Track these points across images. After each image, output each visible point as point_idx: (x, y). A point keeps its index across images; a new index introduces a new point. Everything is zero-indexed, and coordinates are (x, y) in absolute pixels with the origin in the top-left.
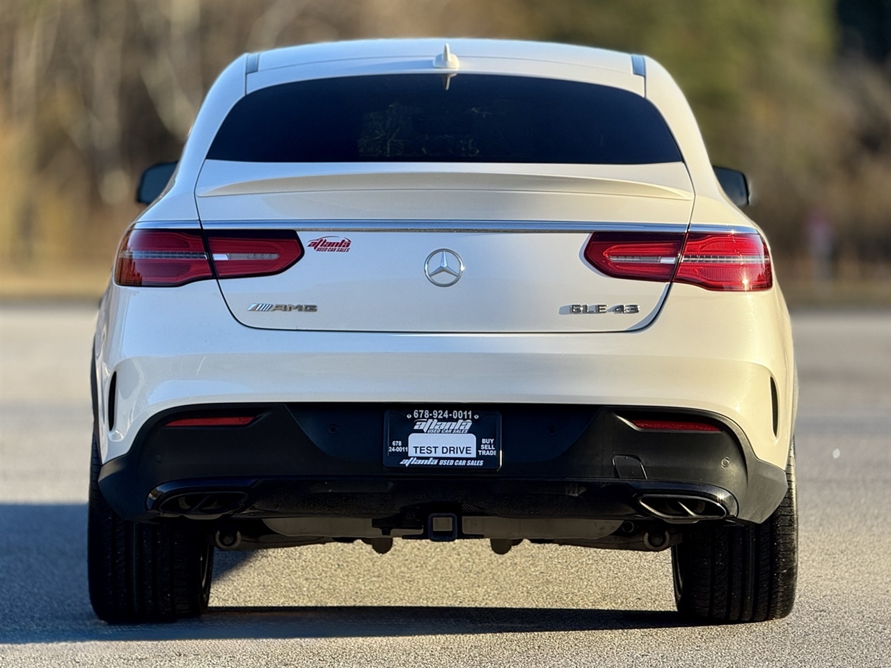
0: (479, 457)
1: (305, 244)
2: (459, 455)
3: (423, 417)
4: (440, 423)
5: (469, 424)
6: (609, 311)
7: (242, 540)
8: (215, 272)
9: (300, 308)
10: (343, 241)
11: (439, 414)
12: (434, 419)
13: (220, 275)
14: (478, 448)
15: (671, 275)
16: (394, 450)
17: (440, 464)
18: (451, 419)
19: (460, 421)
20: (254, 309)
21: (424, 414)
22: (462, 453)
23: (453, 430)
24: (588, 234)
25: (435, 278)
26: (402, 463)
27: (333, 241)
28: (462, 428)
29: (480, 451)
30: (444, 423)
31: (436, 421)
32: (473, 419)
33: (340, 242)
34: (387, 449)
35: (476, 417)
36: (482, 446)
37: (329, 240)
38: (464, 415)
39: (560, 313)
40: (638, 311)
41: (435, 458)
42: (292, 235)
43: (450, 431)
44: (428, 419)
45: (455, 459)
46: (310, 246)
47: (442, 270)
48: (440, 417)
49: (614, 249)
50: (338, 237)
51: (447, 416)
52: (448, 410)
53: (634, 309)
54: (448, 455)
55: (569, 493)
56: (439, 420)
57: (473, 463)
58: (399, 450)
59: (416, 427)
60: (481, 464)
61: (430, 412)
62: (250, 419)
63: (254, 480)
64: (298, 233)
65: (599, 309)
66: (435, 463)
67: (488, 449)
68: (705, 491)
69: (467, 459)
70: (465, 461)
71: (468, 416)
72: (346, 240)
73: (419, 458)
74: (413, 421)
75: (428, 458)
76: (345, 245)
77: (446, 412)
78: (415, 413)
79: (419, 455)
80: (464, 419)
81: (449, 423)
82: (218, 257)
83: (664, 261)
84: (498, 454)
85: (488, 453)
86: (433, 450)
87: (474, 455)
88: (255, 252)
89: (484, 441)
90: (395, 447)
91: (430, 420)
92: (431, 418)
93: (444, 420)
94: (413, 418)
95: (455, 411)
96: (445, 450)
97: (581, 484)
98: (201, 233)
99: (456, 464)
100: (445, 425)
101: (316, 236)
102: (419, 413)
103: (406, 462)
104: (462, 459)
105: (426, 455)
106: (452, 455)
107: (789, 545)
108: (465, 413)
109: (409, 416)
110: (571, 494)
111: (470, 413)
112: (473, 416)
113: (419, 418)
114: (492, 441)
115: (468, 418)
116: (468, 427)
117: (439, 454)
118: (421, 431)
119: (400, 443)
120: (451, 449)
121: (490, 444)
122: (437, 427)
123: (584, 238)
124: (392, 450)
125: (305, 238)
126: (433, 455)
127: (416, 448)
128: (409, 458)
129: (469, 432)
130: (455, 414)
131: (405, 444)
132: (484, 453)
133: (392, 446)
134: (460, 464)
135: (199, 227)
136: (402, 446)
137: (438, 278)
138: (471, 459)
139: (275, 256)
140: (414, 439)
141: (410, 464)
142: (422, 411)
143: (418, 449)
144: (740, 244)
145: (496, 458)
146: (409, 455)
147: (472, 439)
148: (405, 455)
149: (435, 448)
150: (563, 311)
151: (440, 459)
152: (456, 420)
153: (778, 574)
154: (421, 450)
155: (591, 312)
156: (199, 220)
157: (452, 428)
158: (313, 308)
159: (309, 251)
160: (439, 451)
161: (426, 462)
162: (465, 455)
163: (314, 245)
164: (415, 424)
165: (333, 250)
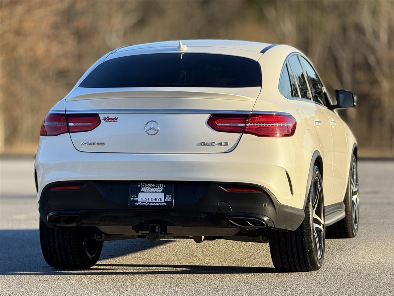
0: (165, 202)
1: (101, 119)
2: (158, 201)
3: (144, 186)
4: (150, 189)
5: (162, 189)
6: (217, 145)
7: (104, 237)
8: (69, 130)
9: (99, 144)
10: (115, 118)
11: (150, 185)
12: (148, 187)
13: (71, 131)
14: (165, 198)
15: (242, 131)
16: (133, 199)
17: (150, 204)
18: (155, 187)
19: (158, 188)
20: (82, 144)
21: (145, 185)
22: (158, 200)
23: (155, 191)
24: (209, 115)
25: (148, 132)
26: (135, 204)
27: (111, 118)
28: (159, 190)
29: (165, 200)
30: (152, 189)
31: (149, 188)
32: (163, 187)
33: (114, 118)
34: (130, 198)
35: (165, 186)
36: (166, 197)
38: (160, 186)
39: (197, 146)
40: (228, 145)
41: (148, 202)
42: (97, 116)
43: (154, 192)
44: (146, 187)
45: (155, 203)
46: (103, 120)
47: (151, 129)
48: (151, 186)
49: (220, 120)
50: (113, 116)
51: (153, 186)
52: (154, 183)
53: (226, 144)
54: (153, 201)
55: (201, 216)
56: (150, 187)
57: (162, 204)
58: (135, 199)
59: (142, 190)
60: (166, 205)
61: (147, 184)
62: (80, 187)
63: (82, 211)
64: (99, 115)
65: (212, 144)
66: (148, 204)
67: (169, 199)
68: (256, 216)
70: (159, 204)
71: (161, 186)
72: (116, 118)
73: (142, 202)
74: (141, 188)
75: (145, 202)
76: (115, 119)
77: (153, 184)
78: (141, 185)
79: (142, 201)
80: (160, 187)
81: (154, 189)
82: (71, 124)
83: (240, 125)
84: (172, 200)
85: (168, 200)
86: (148, 199)
87: (163, 201)
88: (83, 122)
89: (167, 196)
90: (133, 198)
91: (147, 188)
92: (147, 186)
93: (152, 187)
95: (157, 184)
96: (152, 199)
97: (206, 213)
98: (65, 115)
99: (156, 205)
100: (153, 189)
101: (106, 116)
102: (143, 185)
103: (137, 204)
104: (158, 203)
105: (145, 201)
106: (155, 201)
107: (309, 240)
108: (160, 185)
109: (139, 186)
110: (201, 217)
111: (162, 185)
112: (163, 186)
113: (143, 186)
114: (170, 196)
115: (161, 187)
116: (161, 190)
117: (150, 201)
118: (143, 192)
119: (135, 196)
120: (154, 199)
121: (170, 197)
122: (150, 190)
123: (208, 116)
125: (102, 117)
126: (147, 201)
127: (141, 198)
128: (138, 202)
129: (162, 192)
131: (137, 197)
132: (167, 200)
133: (132, 198)
134: (157, 204)
135: (65, 113)
136: (136, 198)
137: (150, 132)
138: (162, 203)
139: (90, 124)
140: (140, 195)
141: (138, 205)
142: (144, 184)
143: (142, 199)
145: (171, 202)
146: (139, 201)
147: (163, 194)
148: (137, 201)
149: (149, 198)
150: (198, 145)
151: (150, 202)
152: (157, 187)
153: (306, 252)
154: (143, 199)
155: (209, 145)
156: (65, 110)
157: (155, 190)
158: (103, 144)
159: (102, 121)
160: (150, 199)
161: (145, 204)
162: (159, 201)
163: (105, 119)
164: (141, 189)
165: (111, 121)
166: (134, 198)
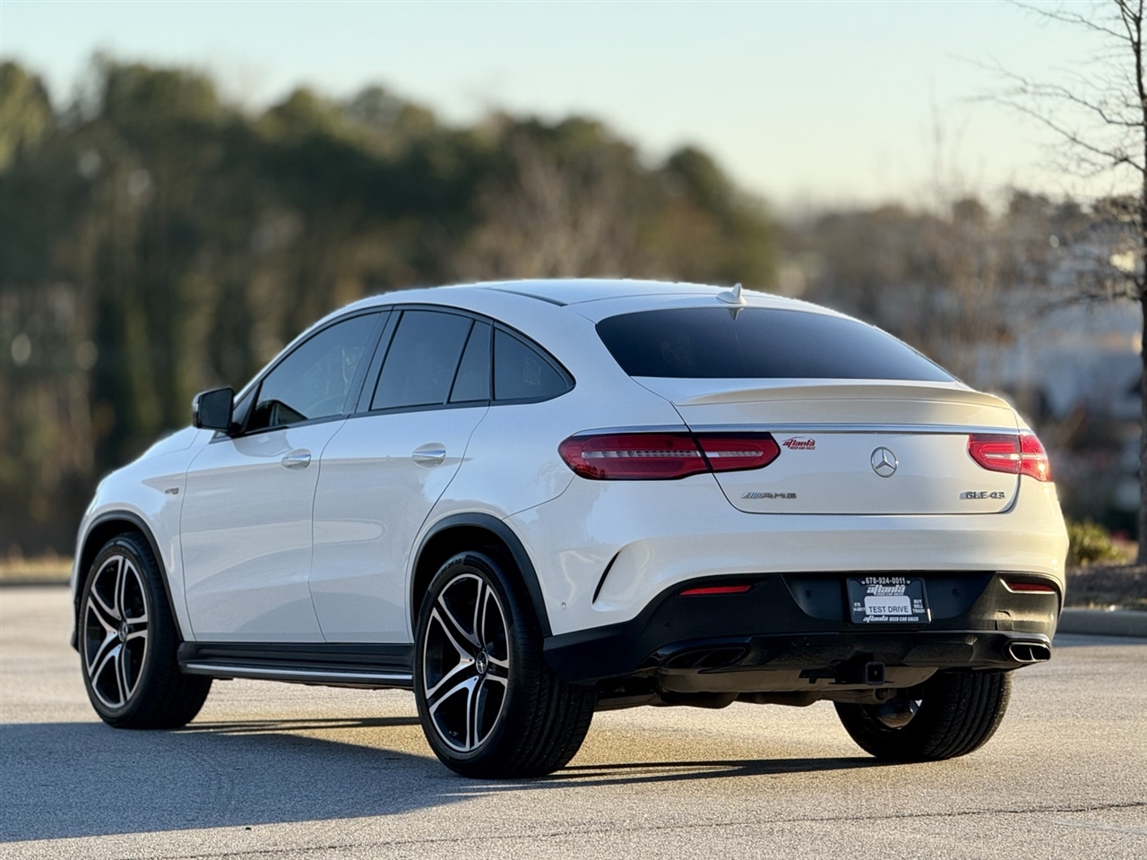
0: (914, 615)
1: (780, 444)
2: (900, 613)
3: (873, 583)
4: (884, 588)
5: (904, 588)
6: (988, 496)
8: (709, 467)
9: (783, 496)
10: (809, 441)
11: (883, 580)
12: (880, 585)
13: (715, 469)
14: (912, 607)
15: (1019, 469)
16: (857, 610)
17: (890, 620)
18: (891, 585)
19: (897, 586)
20: (747, 497)
21: (873, 580)
22: (902, 611)
24: (969, 436)
25: (879, 470)
26: (864, 620)
27: (801, 441)
28: (899, 591)
29: (914, 610)
32: (906, 584)
33: (807, 441)
34: (852, 609)
35: (908, 582)
36: (915, 605)
37: (798, 440)
38: (900, 581)
40: (1004, 497)
41: (886, 616)
42: (768, 436)
43: (892, 594)
44: (876, 585)
45: (899, 616)
46: (784, 445)
47: (884, 463)
48: (884, 583)
50: (805, 438)
51: (888, 582)
52: (889, 575)
54: (892, 613)
56: (883, 585)
57: (911, 619)
58: (860, 609)
59: (868, 591)
60: (917, 620)
61: (877, 579)
62: (749, 587)
63: (751, 638)
64: (773, 435)
65: (982, 495)
66: (887, 620)
67: (919, 608)
69: (907, 616)
70: (906, 618)
71: (903, 581)
72: (812, 440)
73: (875, 616)
74: (866, 587)
75: (881, 616)
76: (810, 444)
77: (888, 578)
78: (867, 580)
79: (874, 613)
80: (900, 584)
81: (890, 588)
82: (709, 455)
83: (1012, 457)
84: (926, 611)
85: (920, 611)
86: (882, 609)
87: (910, 613)
88: (737, 450)
89: (915, 601)
92: (878, 583)
93: (886, 585)
94: (866, 584)
95: (894, 578)
96: (890, 609)
97: (976, 635)
98: (690, 434)
99: (901, 620)
100: (888, 589)
101: (788, 437)
102: (870, 580)
103: (867, 620)
104: (904, 616)
105: (879, 614)
106: (895, 613)
108: (900, 579)
109: (863, 583)
111: (903, 579)
112: (906, 581)
113: (870, 584)
114: (921, 601)
115: (903, 583)
116: (903, 591)
117: (888, 613)
118: (872, 595)
119: (859, 604)
120: (895, 609)
121: (920, 604)
122: (882, 591)
123: (967, 439)
124: (855, 609)
125: (780, 439)
126: (884, 613)
127: (871, 608)
128: (868, 616)
129: (905, 594)
130: (894, 580)
131: (863, 605)
132: (917, 611)
134: (903, 620)
135: (688, 430)
136: (861, 607)
137: (881, 470)
138: (910, 616)
139: (761, 454)
140: (868, 601)
141: (871, 621)
142: (871, 578)
143: (873, 609)
144: (1026, 446)
145: (926, 614)
146: (867, 614)
147: (906, 601)
148: (864, 614)
150: (962, 496)
151: (889, 616)
152: (895, 585)
156: (686, 424)
157: (892, 591)
158: (793, 496)
159: (784, 449)
160: (886, 609)
161: (881, 619)
162: (904, 613)
163: (788, 444)
164: (867, 589)
165: (803, 448)
166: (856, 607)
